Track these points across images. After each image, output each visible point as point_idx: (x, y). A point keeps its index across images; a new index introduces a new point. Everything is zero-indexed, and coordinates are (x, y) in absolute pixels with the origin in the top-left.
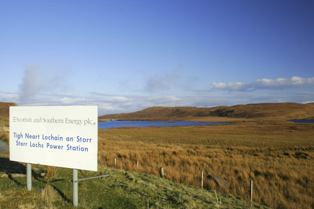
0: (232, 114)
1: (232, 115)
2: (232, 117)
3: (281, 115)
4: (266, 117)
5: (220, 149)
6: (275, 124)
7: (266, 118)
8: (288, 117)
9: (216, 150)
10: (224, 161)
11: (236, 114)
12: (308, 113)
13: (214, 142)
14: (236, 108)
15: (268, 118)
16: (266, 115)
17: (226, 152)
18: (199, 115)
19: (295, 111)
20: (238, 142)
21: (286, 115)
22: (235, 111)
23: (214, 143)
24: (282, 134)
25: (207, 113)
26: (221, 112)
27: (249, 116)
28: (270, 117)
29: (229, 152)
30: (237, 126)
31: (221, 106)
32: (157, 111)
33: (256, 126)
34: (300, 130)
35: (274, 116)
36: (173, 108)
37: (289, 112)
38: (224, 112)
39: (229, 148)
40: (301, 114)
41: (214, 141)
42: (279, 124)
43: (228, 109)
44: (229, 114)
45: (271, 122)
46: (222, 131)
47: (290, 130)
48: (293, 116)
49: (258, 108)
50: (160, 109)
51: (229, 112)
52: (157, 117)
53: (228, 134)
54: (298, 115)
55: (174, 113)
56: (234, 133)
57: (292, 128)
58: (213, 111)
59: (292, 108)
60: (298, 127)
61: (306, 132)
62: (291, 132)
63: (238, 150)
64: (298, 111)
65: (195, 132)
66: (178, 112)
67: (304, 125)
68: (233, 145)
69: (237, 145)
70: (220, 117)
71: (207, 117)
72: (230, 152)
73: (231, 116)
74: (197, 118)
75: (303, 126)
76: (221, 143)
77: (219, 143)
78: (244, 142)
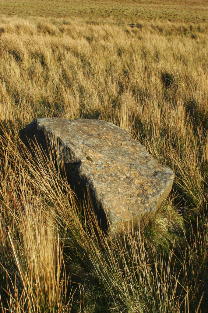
5: (116, 26)
9: (107, 27)
10: (126, 48)
13: (104, 13)
17: (127, 32)
20: (151, 13)
23: (103, 16)
29: (135, 32)
39: (133, 24)
41: (102, 11)
63: (152, 26)
68: (142, 19)
69: (150, 19)
76: (118, 16)
77: (113, 16)
78: (163, 14)
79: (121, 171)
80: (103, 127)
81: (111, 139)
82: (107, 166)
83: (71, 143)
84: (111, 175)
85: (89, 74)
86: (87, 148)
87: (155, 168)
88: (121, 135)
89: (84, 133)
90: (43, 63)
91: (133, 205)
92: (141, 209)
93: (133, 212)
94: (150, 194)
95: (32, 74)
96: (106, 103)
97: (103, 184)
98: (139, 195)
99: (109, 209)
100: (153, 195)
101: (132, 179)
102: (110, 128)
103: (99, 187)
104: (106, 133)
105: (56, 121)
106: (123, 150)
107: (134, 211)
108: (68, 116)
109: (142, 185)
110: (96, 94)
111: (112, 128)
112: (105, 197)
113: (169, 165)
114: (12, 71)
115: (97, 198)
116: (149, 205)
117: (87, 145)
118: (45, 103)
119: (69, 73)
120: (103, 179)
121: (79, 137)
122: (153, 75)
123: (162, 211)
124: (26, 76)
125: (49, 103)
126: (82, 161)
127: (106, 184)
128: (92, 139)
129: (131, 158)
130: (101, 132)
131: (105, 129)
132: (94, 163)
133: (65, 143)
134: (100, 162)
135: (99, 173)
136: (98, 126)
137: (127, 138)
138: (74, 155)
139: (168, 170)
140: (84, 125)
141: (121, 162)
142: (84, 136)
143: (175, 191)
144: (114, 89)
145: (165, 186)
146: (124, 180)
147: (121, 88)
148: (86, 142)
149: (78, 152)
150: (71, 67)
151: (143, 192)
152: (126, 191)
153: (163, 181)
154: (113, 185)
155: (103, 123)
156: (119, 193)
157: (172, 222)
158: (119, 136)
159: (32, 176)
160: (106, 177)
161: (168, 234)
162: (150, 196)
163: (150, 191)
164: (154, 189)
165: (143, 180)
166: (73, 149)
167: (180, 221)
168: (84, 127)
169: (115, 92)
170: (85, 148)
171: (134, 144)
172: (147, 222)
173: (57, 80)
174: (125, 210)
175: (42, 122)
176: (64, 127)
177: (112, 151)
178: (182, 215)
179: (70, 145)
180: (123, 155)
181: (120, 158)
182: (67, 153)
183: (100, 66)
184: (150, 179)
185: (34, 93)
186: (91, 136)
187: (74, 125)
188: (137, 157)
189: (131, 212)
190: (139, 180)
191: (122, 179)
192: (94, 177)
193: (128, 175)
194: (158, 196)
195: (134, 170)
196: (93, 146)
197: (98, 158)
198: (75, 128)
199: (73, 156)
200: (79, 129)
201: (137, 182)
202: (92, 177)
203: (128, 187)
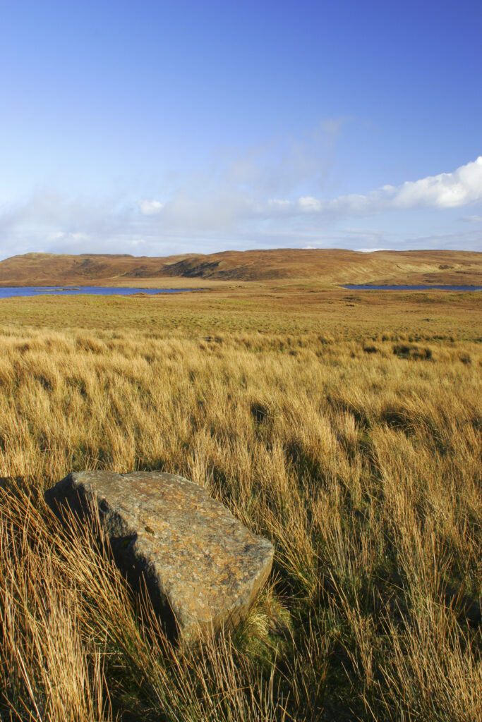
0: (214, 271)
1: (213, 274)
2: (214, 279)
3: (320, 274)
4: (289, 278)
5: (186, 340)
6: (313, 292)
7: (289, 280)
8: (335, 280)
9: (174, 341)
10: (201, 369)
11: (222, 272)
12: (376, 272)
13: (169, 323)
14: (222, 258)
15: (293, 280)
16: (289, 274)
17: (202, 348)
18: (137, 275)
19: (349, 267)
20: (235, 322)
21: (331, 274)
22: (220, 265)
23: (168, 326)
24: (334, 311)
25: (158, 269)
26: (187, 267)
27: (251, 277)
28: (298, 278)
29: (213, 348)
30: (226, 295)
31: (188, 254)
32: (36, 264)
33: (270, 294)
34: (368, 303)
35: (306, 276)
36: (75, 257)
37: (338, 267)
38: (195, 266)
39: (210, 338)
40: (363, 274)
41: (168, 320)
42: (320, 291)
43: (205, 260)
44: (208, 271)
45: (301, 288)
46: (192, 302)
47: (349, 304)
48: (346, 277)
49: (272, 258)
50: (45, 259)
51: (206, 266)
52: (37, 277)
53: (207, 309)
54: (355, 276)
55: (78, 268)
56: (221, 306)
57: (350, 298)
58: (169, 264)
59: (343, 260)
60: (364, 298)
61: (382, 306)
62: (351, 305)
63: (236, 340)
64: (356, 267)
65: (120, 304)
66: (88, 267)
67: (375, 292)
68: (222, 330)
69: (233, 330)
70: (185, 278)
71: (156, 279)
72: (215, 346)
73: (211, 277)
74: (133, 281)
75: (373, 296)
76: (188, 326)
77: (182, 327)
78: (250, 323)
79: (197, 546)
80: (169, 483)
81: (180, 500)
82: (175, 540)
83: (122, 508)
84: (182, 552)
85: (150, 406)
86: (146, 514)
87: (246, 539)
88: (195, 494)
89: (142, 491)
90: (83, 392)
91: (215, 597)
92: (227, 603)
93: (216, 608)
94: (240, 580)
95: (67, 408)
96: (173, 448)
97: (170, 567)
98: (223, 582)
99: (180, 605)
100: (245, 580)
101: (213, 558)
102: (180, 484)
103: (164, 571)
104: (174, 491)
105: (101, 475)
106: (199, 515)
107: (217, 605)
108: (119, 466)
109: (227, 567)
110: (158, 435)
111: (182, 483)
112: (173, 586)
113: (266, 534)
114: (38, 403)
115: (161, 589)
116: (239, 596)
117: (145, 509)
118: (85, 449)
119: (120, 404)
120: (170, 560)
121: (134, 498)
122: (239, 406)
123: (258, 605)
124: (59, 412)
125: (90, 449)
126: (139, 533)
127: (174, 567)
128: (152, 501)
129: (210, 527)
130: (167, 490)
131: (171, 485)
132: (156, 536)
133: (113, 507)
134: (165, 534)
135: (164, 551)
136: (162, 481)
137: (204, 497)
138: (127, 524)
139: (265, 543)
140: (141, 481)
141: (196, 534)
142: (141, 497)
143: (276, 573)
144: (184, 426)
145: (262, 567)
146: (201, 560)
147: (195, 425)
148: (145, 505)
149: (132, 520)
150: (124, 398)
151: (230, 577)
152: (205, 577)
153: (258, 560)
154: (185, 568)
155: (169, 477)
156: (194, 579)
157: (274, 620)
158: (192, 496)
159: (64, 559)
160: (174, 556)
161: (269, 639)
162: (240, 583)
163: (239, 576)
164: (245, 571)
165: (229, 558)
166: (125, 516)
167: (285, 617)
168: (142, 484)
169: (186, 432)
170: (142, 515)
171: (214, 506)
172: (237, 623)
173: (103, 416)
174: (203, 606)
175: (80, 478)
176: (112, 484)
177: (183, 518)
178: (288, 609)
179: (121, 510)
180: (199, 523)
181: (195, 527)
182: (116, 522)
183: (163, 395)
184: (240, 557)
185: (70, 436)
186: (151, 496)
187: (127, 482)
188: (219, 525)
189: (212, 607)
190: (222, 558)
191: (199, 559)
192: (157, 557)
193: (207, 552)
194: (251, 582)
195: (215, 544)
196: (154, 511)
197: (163, 528)
198: (128, 485)
199: (125, 526)
200: (135, 486)
201: (220, 562)
202: (153, 557)
203: (207, 570)
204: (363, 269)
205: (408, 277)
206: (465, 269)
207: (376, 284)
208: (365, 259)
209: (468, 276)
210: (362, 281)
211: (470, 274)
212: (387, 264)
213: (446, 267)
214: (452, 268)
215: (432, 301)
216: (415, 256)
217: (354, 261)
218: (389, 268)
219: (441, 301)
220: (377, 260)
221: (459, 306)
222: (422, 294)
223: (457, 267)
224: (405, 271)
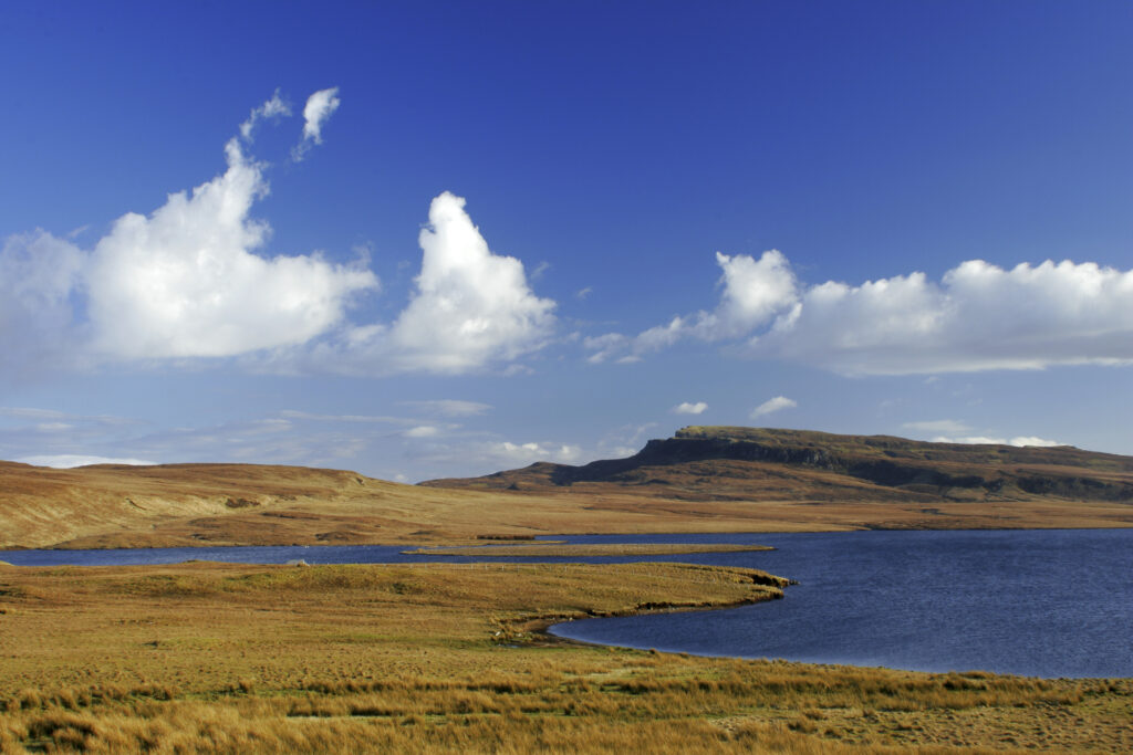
204: (48, 509)
205: (155, 526)
206: (283, 506)
207: (80, 545)
208: (55, 487)
209: (288, 523)
210: (46, 537)
211: (293, 517)
212: (107, 497)
213: (242, 503)
214: (256, 504)
215: (187, 593)
216: (174, 477)
217: (30, 492)
218: (110, 507)
219: (203, 593)
220: (84, 489)
221: (244, 601)
222: (165, 577)
223: (267, 502)
224: (149, 514)
